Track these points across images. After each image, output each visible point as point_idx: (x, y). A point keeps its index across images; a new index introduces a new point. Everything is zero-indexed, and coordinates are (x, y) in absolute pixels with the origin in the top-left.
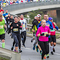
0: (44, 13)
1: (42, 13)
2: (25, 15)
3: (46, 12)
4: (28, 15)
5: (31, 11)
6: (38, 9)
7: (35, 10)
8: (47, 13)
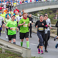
0: (53, 12)
1: (51, 12)
2: (36, 14)
3: (55, 11)
4: (39, 14)
5: (42, 10)
6: (48, 8)
7: (45, 9)
8: (57, 12)
